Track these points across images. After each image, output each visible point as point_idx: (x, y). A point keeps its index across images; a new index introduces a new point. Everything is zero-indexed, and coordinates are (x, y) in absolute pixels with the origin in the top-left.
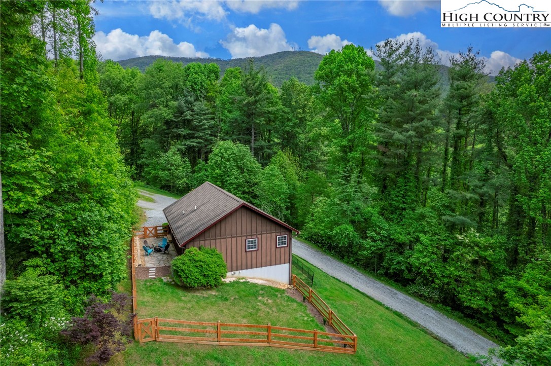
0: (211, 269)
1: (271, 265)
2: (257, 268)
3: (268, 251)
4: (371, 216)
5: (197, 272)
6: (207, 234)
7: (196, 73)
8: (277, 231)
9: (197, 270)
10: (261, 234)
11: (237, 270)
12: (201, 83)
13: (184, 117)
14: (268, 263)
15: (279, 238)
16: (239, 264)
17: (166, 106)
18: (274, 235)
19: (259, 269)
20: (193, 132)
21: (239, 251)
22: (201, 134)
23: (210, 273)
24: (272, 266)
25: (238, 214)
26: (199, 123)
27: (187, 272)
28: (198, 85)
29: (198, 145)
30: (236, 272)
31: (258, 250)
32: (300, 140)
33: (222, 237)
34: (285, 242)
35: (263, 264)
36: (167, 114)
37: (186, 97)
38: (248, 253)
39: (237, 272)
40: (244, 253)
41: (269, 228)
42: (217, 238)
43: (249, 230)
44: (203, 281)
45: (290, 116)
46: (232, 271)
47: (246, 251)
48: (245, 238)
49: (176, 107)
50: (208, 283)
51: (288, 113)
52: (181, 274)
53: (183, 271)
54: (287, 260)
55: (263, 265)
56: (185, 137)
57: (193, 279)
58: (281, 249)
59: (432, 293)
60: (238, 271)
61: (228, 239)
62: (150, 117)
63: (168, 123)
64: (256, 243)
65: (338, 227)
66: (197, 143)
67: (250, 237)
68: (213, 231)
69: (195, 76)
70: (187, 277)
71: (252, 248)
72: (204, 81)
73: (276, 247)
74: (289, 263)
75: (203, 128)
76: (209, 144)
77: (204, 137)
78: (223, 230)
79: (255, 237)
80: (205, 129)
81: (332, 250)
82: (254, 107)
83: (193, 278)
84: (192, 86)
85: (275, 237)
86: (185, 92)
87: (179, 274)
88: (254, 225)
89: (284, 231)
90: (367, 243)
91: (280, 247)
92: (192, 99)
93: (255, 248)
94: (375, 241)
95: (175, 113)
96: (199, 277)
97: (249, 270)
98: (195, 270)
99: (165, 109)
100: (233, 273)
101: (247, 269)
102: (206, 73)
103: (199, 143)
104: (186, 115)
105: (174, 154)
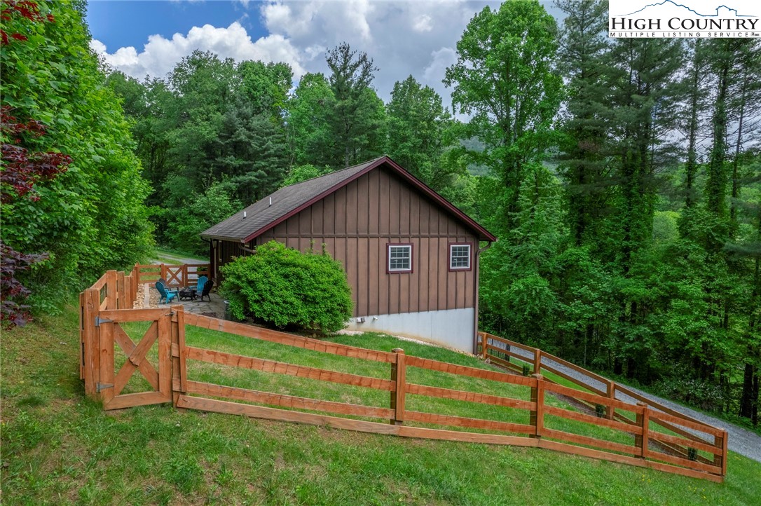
0: (321, 286)
1: (438, 310)
2: (409, 312)
3: (433, 275)
4: (578, 261)
5: (286, 289)
6: (304, 223)
7: (256, 74)
8: (450, 234)
9: (288, 284)
10: (419, 237)
11: (368, 314)
12: (264, 88)
13: (236, 137)
14: (433, 303)
15: (454, 249)
16: (373, 301)
17: (208, 120)
18: (444, 241)
19: (414, 315)
20: (250, 162)
21: (373, 270)
22: (263, 163)
23: (319, 292)
24: (440, 311)
25: (373, 185)
26: (260, 146)
27: (262, 286)
28: (259, 91)
29: (258, 180)
30: (366, 318)
31: (412, 271)
32: (424, 169)
33: (338, 234)
34: (466, 259)
35: (423, 305)
36: (208, 132)
37: (240, 107)
38: (391, 276)
39: (368, 319)
40: (383, 276)
41: (434, 225)
42: (326, 234)
43: (394, 225)
44: (303, 311)
45: (408, 132)
46: (357, 316)
47: (387, 272)
48: (385, 241)
49: (224, 123)
50: (314, 318)
51: (405, 129)
52: (248, 291)
53: (251, 283)
54: (470, 301)
55: (421, 308)
56: (237, 171)
57: (277, 304)
58: (459, 273)
59: (710, 391)
60: (371, 318)
61: (350, 240)
62: (181, 136)
63: (209, 147)
64: (407, 255)
65: (520, 281)
66: (256, 177)
67: (396, 241)
68: (317, 217)
69: (253, 77)
70: (263, 300)
71: (399, 266)
72: (268, 86)
73: (449, 270)
74: (474, 308)
75: (266, 153)
76: (276, 181)
77: (268, 168)
78: (340, 216)
79: (406, 240)
80: (269, 156)
81: (503, 330)
82: (352, 116)
83: (279, 300)
84: (249, 92)
85: (445, 247)
86: (238, 100)
87: (243, 291)
88: (405, 213)
89: (464, 234)
90: (575, 308)
91: (456, 271)
92: (248, 110)
93: (407, 266)
94: (590, 303)
95: (221, 132)
96: (293, 299)
97: (394, 317)
98: (283, 283)
99: (205, 123)
100: (359, 319)
101: (389, 313)
102: (272, 76)
103: (260, 176)
104: (239, 134)
105: (218, 193)
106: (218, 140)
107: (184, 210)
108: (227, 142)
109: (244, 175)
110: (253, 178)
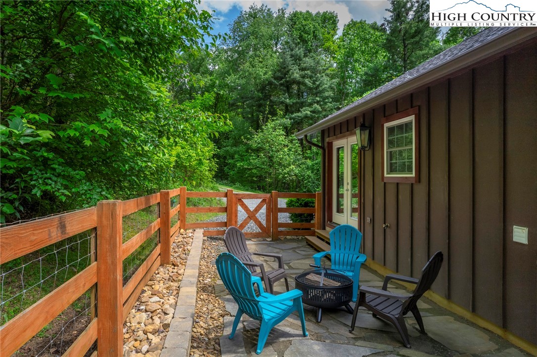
7: (306, 20)
13: (289, 77)
22: (317, 99)
26: (314, 83)
29: (313, 115)
36: (265, 72)
49: (279, 65)
56: (290, 110)
69: (304, 22)
72: (317, 30)
75: (320, 89)
80: (323, 91)
84: (301, 36)
92: (300, 52)
95: (276, 73)
102: (320, 22)
104: (293, 73)
105: (274, 129)
106: (273, 80)
107: (242, 148)
108: (282, 82)
109: (299, 111)
110: (309, 113)
